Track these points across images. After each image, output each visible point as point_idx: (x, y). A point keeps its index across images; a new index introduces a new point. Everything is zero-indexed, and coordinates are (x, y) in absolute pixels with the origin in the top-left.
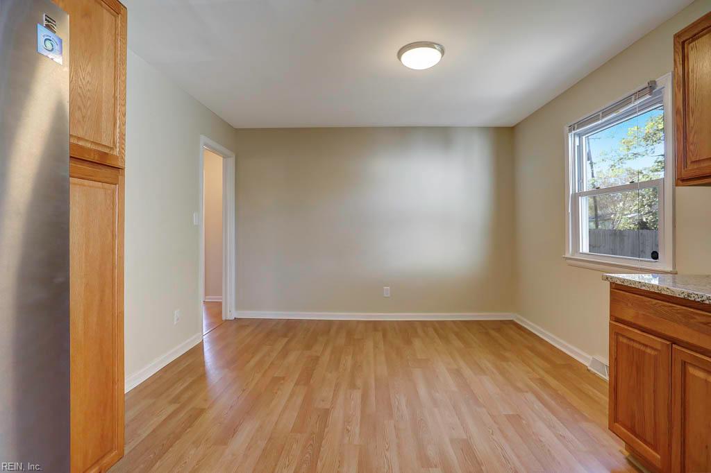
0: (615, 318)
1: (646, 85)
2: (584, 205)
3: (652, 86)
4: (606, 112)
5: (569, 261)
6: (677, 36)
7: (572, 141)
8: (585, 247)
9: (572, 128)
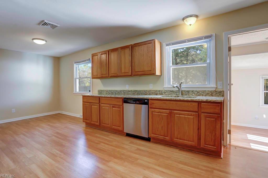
0: (83, 102)
1: (88, 59)
2: (78, 81)
3: (89, 59)
4: (82, 62)
5: (74, 94)
6: (92, 54)
7: (75, 66)
8: (78, 90)
9: (75, 63)
